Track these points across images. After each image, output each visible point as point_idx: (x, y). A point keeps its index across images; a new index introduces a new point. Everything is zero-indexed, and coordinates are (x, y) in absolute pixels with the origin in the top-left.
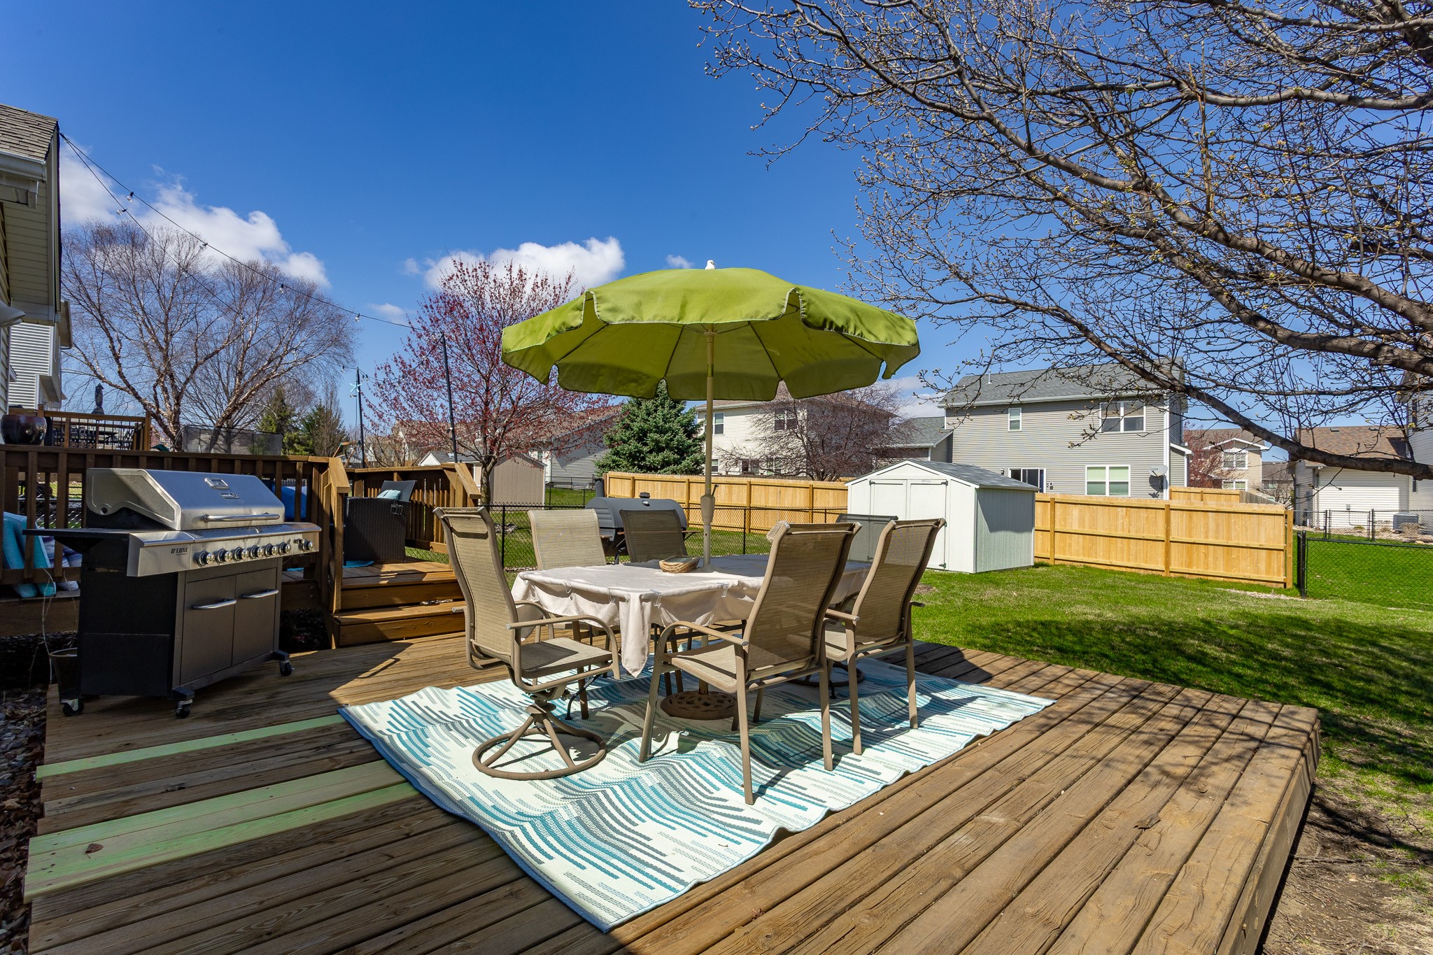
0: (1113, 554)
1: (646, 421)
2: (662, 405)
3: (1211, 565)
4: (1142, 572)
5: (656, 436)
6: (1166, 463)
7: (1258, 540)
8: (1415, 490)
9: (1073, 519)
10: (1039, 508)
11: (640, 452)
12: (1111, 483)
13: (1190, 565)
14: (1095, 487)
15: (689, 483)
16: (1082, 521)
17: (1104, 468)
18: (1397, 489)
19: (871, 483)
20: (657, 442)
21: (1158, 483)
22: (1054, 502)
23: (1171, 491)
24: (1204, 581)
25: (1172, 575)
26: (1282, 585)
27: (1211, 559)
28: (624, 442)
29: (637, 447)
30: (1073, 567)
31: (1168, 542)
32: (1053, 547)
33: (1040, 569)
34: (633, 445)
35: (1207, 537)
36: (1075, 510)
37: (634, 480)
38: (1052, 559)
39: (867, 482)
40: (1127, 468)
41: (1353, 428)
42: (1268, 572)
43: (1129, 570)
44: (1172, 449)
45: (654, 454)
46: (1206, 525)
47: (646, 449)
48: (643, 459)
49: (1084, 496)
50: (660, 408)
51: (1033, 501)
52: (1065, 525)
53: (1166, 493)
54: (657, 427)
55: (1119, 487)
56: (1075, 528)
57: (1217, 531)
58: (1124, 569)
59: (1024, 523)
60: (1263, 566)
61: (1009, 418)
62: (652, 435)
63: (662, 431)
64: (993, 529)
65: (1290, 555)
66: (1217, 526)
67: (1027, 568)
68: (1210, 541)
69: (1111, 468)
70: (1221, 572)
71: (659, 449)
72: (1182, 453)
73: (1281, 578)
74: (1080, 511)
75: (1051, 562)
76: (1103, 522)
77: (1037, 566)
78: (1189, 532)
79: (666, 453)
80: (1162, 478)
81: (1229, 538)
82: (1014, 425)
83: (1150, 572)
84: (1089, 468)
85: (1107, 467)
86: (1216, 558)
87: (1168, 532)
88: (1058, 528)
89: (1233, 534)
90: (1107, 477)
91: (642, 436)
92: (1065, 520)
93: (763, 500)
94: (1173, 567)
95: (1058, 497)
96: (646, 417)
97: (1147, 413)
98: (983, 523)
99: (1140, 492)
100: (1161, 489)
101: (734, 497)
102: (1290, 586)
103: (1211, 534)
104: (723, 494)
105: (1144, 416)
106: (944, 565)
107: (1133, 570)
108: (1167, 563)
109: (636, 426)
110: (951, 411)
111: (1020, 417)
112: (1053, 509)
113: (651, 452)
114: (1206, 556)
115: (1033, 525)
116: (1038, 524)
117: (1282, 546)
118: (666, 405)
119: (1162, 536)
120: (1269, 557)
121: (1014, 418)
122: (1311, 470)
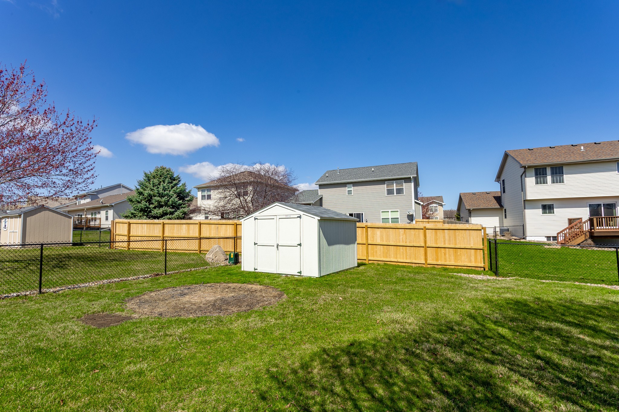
0: (398, 256)
1: (152, 190)
2: (164, 182)
3: (448, 259)
4: (413, 265)
5: (158, 199)
6: (414, 208)
7: (470, 244)
8: (506, 217)
9: (377, 237)
10: (359, 231)
11: (148, 208)
12: (391, 218)
13: (437, 260)
14: (385, 220)
15: (164, 224)
16: (382, 237)
17: (388, 212)
18: (498, 218)
19: (255, 219)
20: (159, 202)
21: (411, 218)
22: (367, 227)
23: (416, 221)
24: (445, 269)
25: (429, 266)
26: (483, 269)
27: (447, 256)
28: (139, 202)
29: (146, 205)
30: (379, 265)
31: (426, 247)
32: (368, 253)
33: (362, 268)
34: (143, 204)
35: (445, 244)
36: (378, 232)
37: (130, 224)
38: (367, 260)
39: (253, 218)
40: (398, 211)
41: (481, 193)
42: (476, 262)
43: (407, 264)
44: (416, 202)
45: (157, 209)
46: (444, 237)
47: (151, 206)
48: (150, 212)
49: (381, 224)
50: (162, 183)
51: (356, 227)
52: (373, 241)
53: (414, 222)
54: (158, 193)
55: (395, 220)
56: (379, 242)
57: (449, 240)
58: (404, 264)
59: (351, 239)
60: (473, 259)
61: (347, 189)
62: (156, 198)
63: (161, 196)
64: (330, 243)
65: (486, 252)
66: (450, 237)
67: (353, 268)
68: (447, 246)
69: (391, 212)
70: (452, 263)
71: (160, 206)
72: (419, 204)
73: (482, 265)
74: (381, 232)
75: (367, 262)
76: (393, 237)
77: (359, 265)
78: (436, 241)
79: (164, 208)
80: (412, 215)
81: (456, 244)
82: (350, 192)
83: (418, 265)
84: (382, 212)
85: (390, 211)
86: (450, 255)
87: (425, 242)
88: (370, 242)
89: (458, 241)
90: (390, 216)
91: (149, 199)
92: (373, 237)
93: (208, 233)
94: (429, 262)
95: (369, 224)
96: (152, 188)
97: (405, 186)
98: (324, 241)
99: (403, 222)
100: (412, 220)
101: (191, 232)
102: (487, 269)
103: (447, 242)
104: (184, 230)
105: (404, 187)
106: (300, 272)
107: (409, 264)
108: (426, 260)
109: (146, 193)
110: (321, 186)
111: (352, 189)
112: (367, 231)
113: (155, 208)
114: (445, 254)
115: (356, 240)
116: (359, 240)
117: (481, 247)
118: (166, 182)
119: (423, 245)
120: (476, 254)
121: (350, 189)
122: (468, 211)
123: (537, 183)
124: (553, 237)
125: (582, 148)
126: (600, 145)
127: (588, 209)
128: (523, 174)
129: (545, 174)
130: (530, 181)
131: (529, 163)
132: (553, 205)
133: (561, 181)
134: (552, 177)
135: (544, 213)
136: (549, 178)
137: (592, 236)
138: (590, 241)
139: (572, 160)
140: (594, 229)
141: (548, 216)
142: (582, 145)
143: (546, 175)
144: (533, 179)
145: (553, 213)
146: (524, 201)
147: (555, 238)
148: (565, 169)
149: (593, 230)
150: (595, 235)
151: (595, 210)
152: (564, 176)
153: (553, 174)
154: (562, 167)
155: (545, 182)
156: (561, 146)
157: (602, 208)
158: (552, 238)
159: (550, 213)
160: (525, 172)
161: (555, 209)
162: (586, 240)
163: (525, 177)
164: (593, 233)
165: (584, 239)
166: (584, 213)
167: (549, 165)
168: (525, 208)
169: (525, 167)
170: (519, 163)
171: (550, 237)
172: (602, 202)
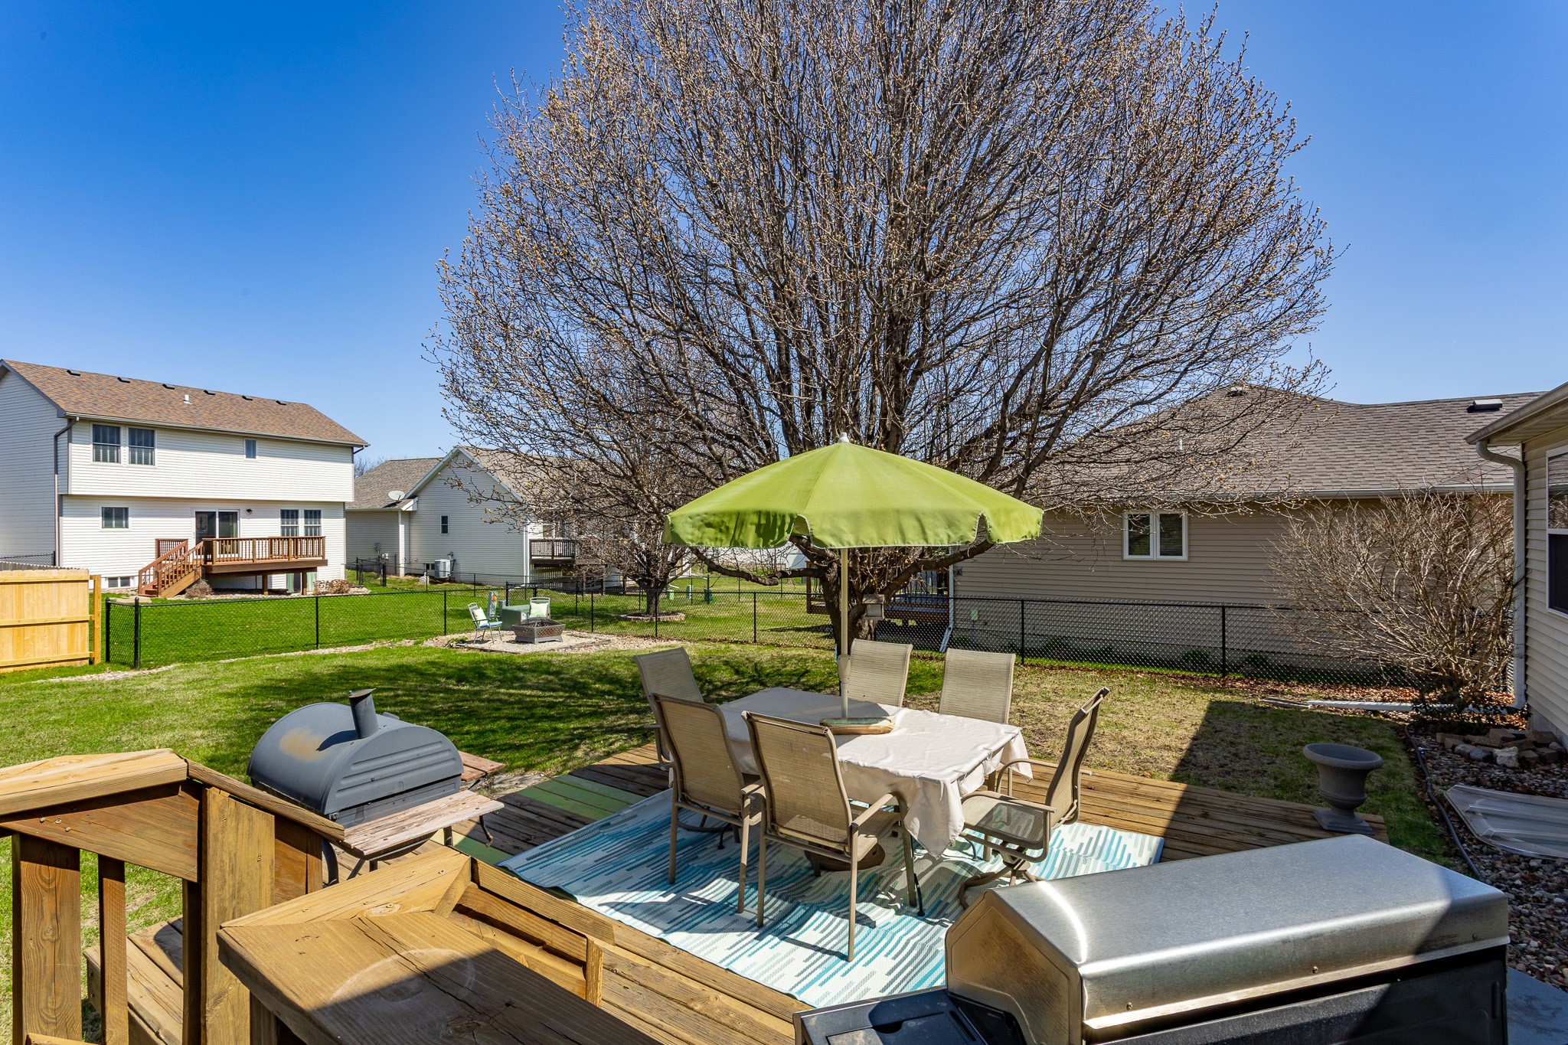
7: (58, 613)
26: (87, 661)
42: (70, 650)
57: (3, 609)
60: (64, 644)
65: (97, 626)
66: (4, 602)
70: (9, 660)
73: (87, 654)
81: (21, 616)
89: (26, 610)
102: (97, 661)
117: (87, 616)
120: (72, 632)
123: (97, 459)
124: (122, 578)
125: (187, 397)
126: (214, 398)
127: (193, 520)
128: (63, 432)
129: (116, 442)
130: (81, 452)
131: (83, 410)
132: (127, 509)
133: (149, 461)
134: (132, 449)
135: (107, 525)
136: (125, 451)
137: (208, 574)
138: (204, 584)
139: (172, 421)
140: (212, 560)
141: (115, 533)
142: (186, 390)
143: (119, 442)
144: (89, 449)
145: (127, 527)
146: (61, 497)
147: (126, 581)
148: (158, 437)
149: (209, 563)
150: (214, 571)
151: (206, 522)
152: (156, 451)
153: (132, 442)
154: (153, 432)
155: (115, 459)
156: (143, 382)
157: (217, 519)
158: (119, 581)
159: (119, 526)
160: (68, 429)
161: (130, 519)
162: (197, 582)
163: (70, 440)
164: (210, 568)
165: (192, 581)
166: (185, 528)
167: (126, 424)
168: (61, 514)
169: (71, 420)
170: (57, 406)
171: (116, 579)
172: (216, 509)
